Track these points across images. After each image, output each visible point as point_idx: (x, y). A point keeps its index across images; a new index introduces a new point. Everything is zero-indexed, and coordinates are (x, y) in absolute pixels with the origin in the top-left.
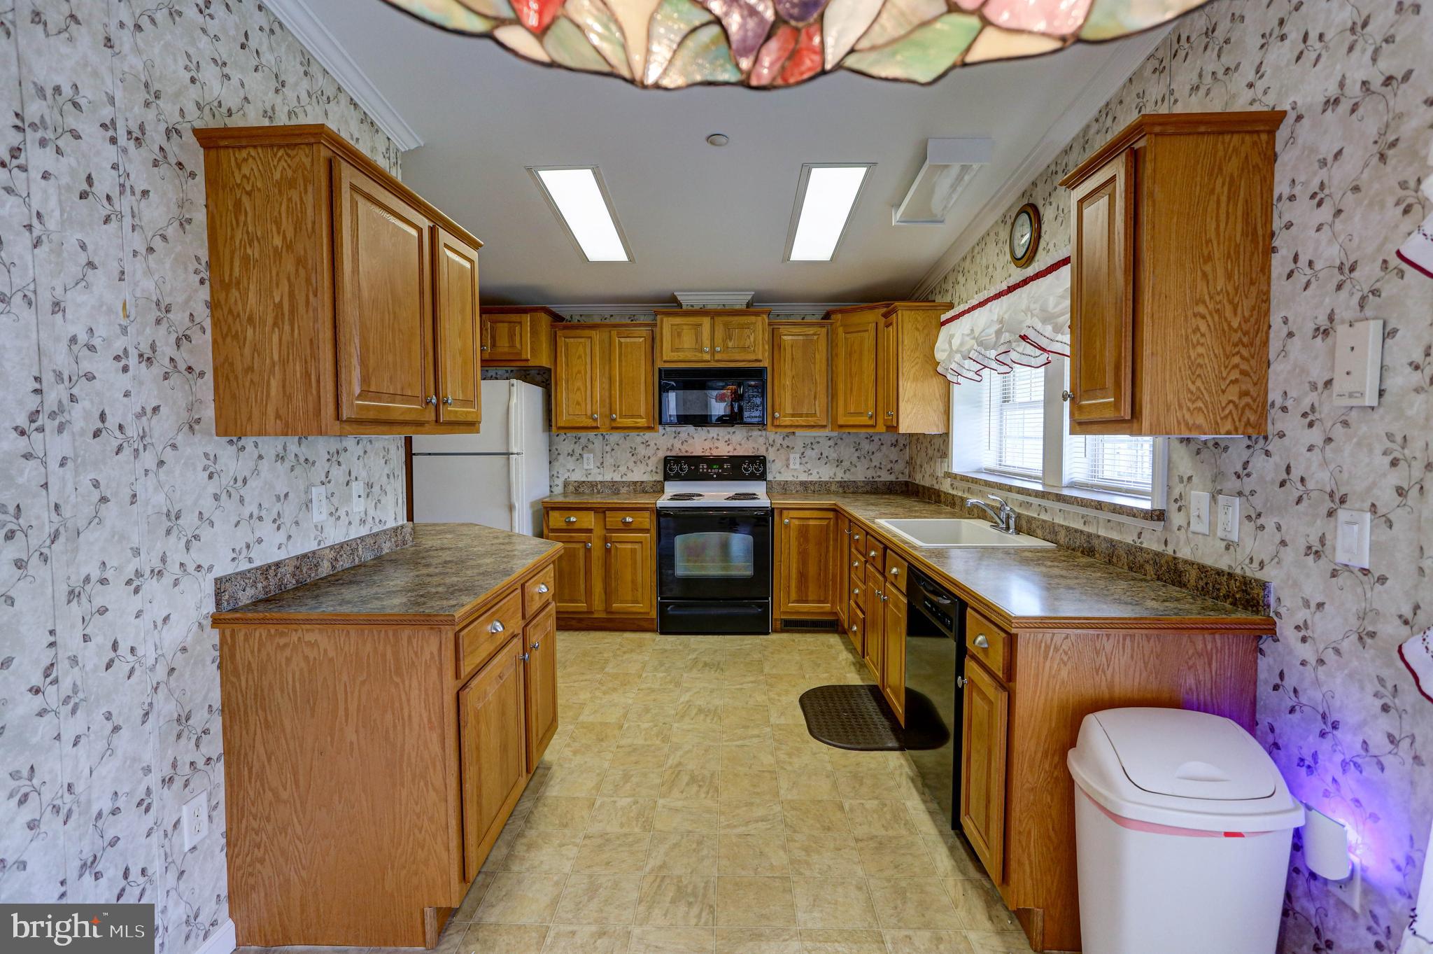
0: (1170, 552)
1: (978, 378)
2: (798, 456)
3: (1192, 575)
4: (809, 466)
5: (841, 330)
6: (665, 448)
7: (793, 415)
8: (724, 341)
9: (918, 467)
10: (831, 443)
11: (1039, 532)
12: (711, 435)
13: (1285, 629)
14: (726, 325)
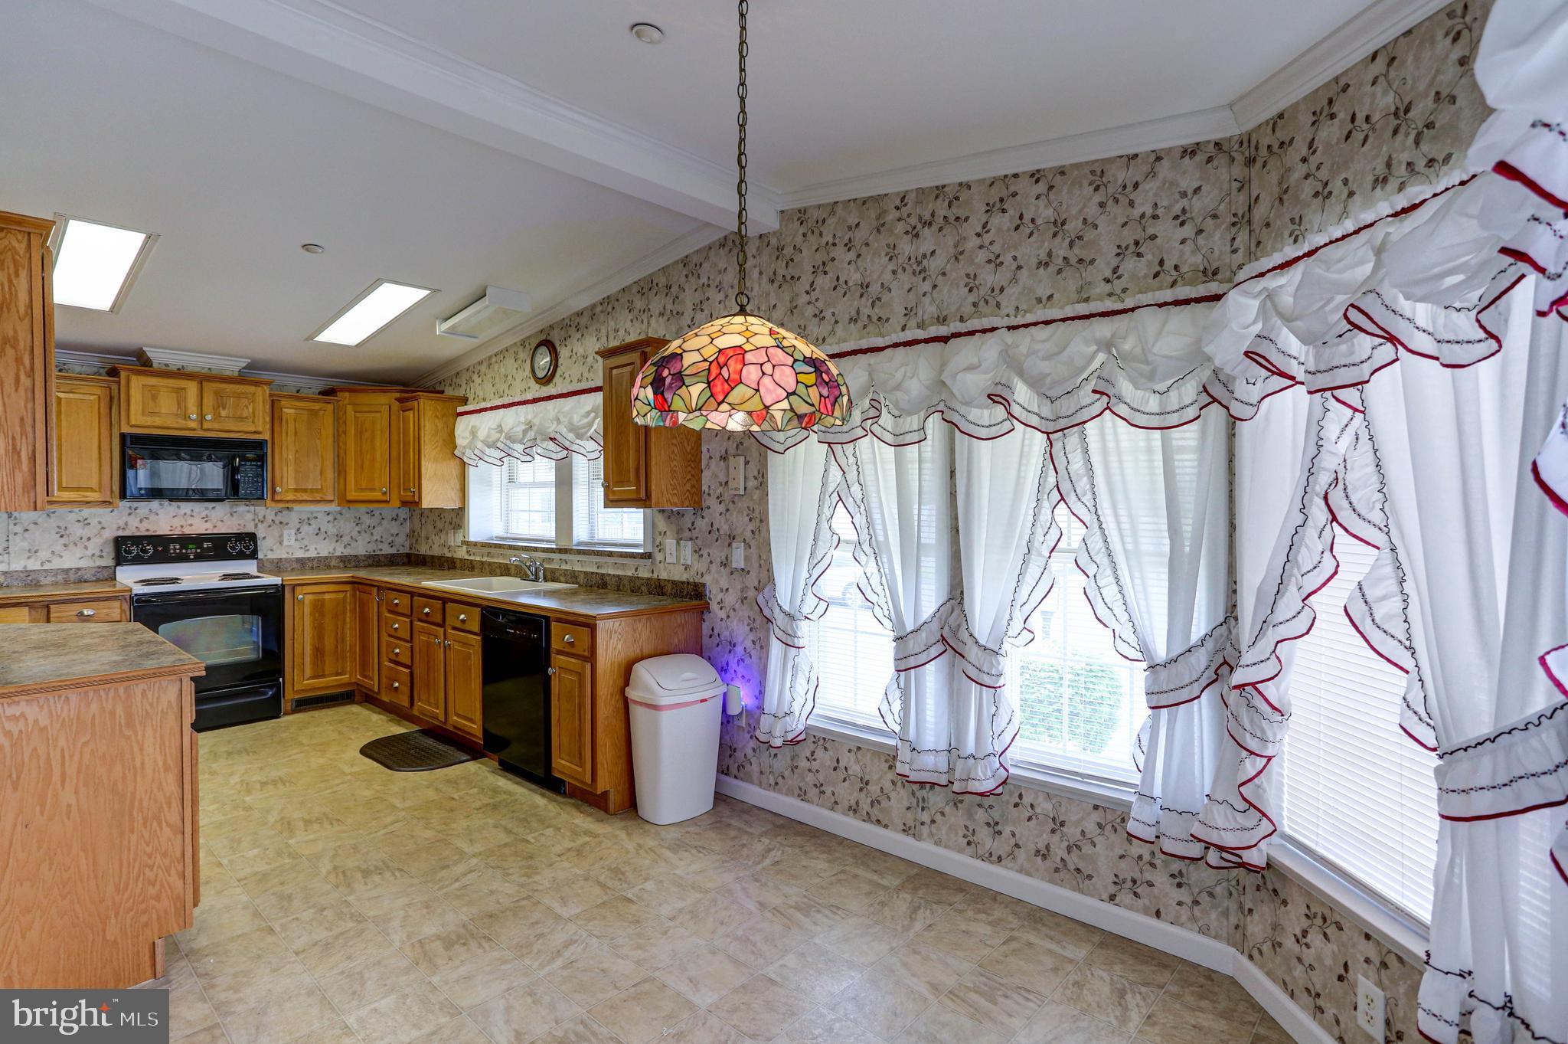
0: (655, 576)
1: (500, 463)
2: (293, 532)
3: (669, 588)
4: (305, 542)
5: (350, 408)
6: (115, 526)
7: (296, 490)
8: (216, 409)
9: (423, 540)
10: (330, 518)
11: (562, 579)
12: (182, 512)
13: (714, 606)
14: (218, 395)
